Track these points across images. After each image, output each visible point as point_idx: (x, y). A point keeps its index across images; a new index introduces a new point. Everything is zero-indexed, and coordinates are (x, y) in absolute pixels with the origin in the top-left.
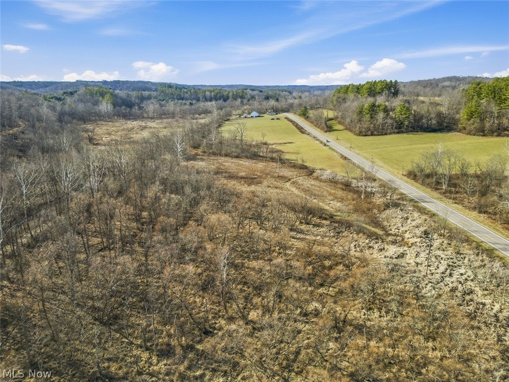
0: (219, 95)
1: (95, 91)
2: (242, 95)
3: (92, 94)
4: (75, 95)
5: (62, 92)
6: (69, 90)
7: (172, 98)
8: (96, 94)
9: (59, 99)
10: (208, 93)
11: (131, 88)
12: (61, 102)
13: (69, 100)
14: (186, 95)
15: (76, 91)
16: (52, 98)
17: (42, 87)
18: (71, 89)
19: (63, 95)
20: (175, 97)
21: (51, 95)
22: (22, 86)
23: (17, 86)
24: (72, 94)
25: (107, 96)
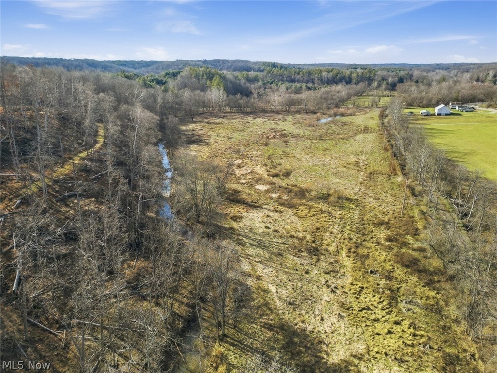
0: (339, 76)
1: (201, 73)
2: (370, 77)
3: (197, 77)
4: (179, 77)
5: (163, 73)
6: (171, 71)
7: (282, 81)
8: (203, 76)
9: (160, 82)
10: (324, 74)
11: (233, 67)
12: (163, 88)
13: (171, 83)
14: (298, 77)
15: (179, 72)
16: (153, 81)
17: (144, 66)
18: (173, 70)
19: (165, 77)
20: (285, 78)
21: (152, 76)
22: (125, 65)
23: (121, 65)
24: (174, 75)
25: (216, 79)
